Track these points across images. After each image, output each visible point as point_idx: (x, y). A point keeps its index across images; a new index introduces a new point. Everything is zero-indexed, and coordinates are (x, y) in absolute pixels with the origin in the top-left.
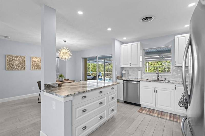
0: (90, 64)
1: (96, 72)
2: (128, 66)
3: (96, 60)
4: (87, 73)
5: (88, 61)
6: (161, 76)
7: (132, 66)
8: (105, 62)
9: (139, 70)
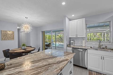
0: (47, 35)
1: (50, 39)
2: (75, 37)
3: (51, 33)
4: (45, 40)
5: (45, 34)
6: (102, 44)
7: (78, 36)
8: (56, 34)
9: (83, 40)
